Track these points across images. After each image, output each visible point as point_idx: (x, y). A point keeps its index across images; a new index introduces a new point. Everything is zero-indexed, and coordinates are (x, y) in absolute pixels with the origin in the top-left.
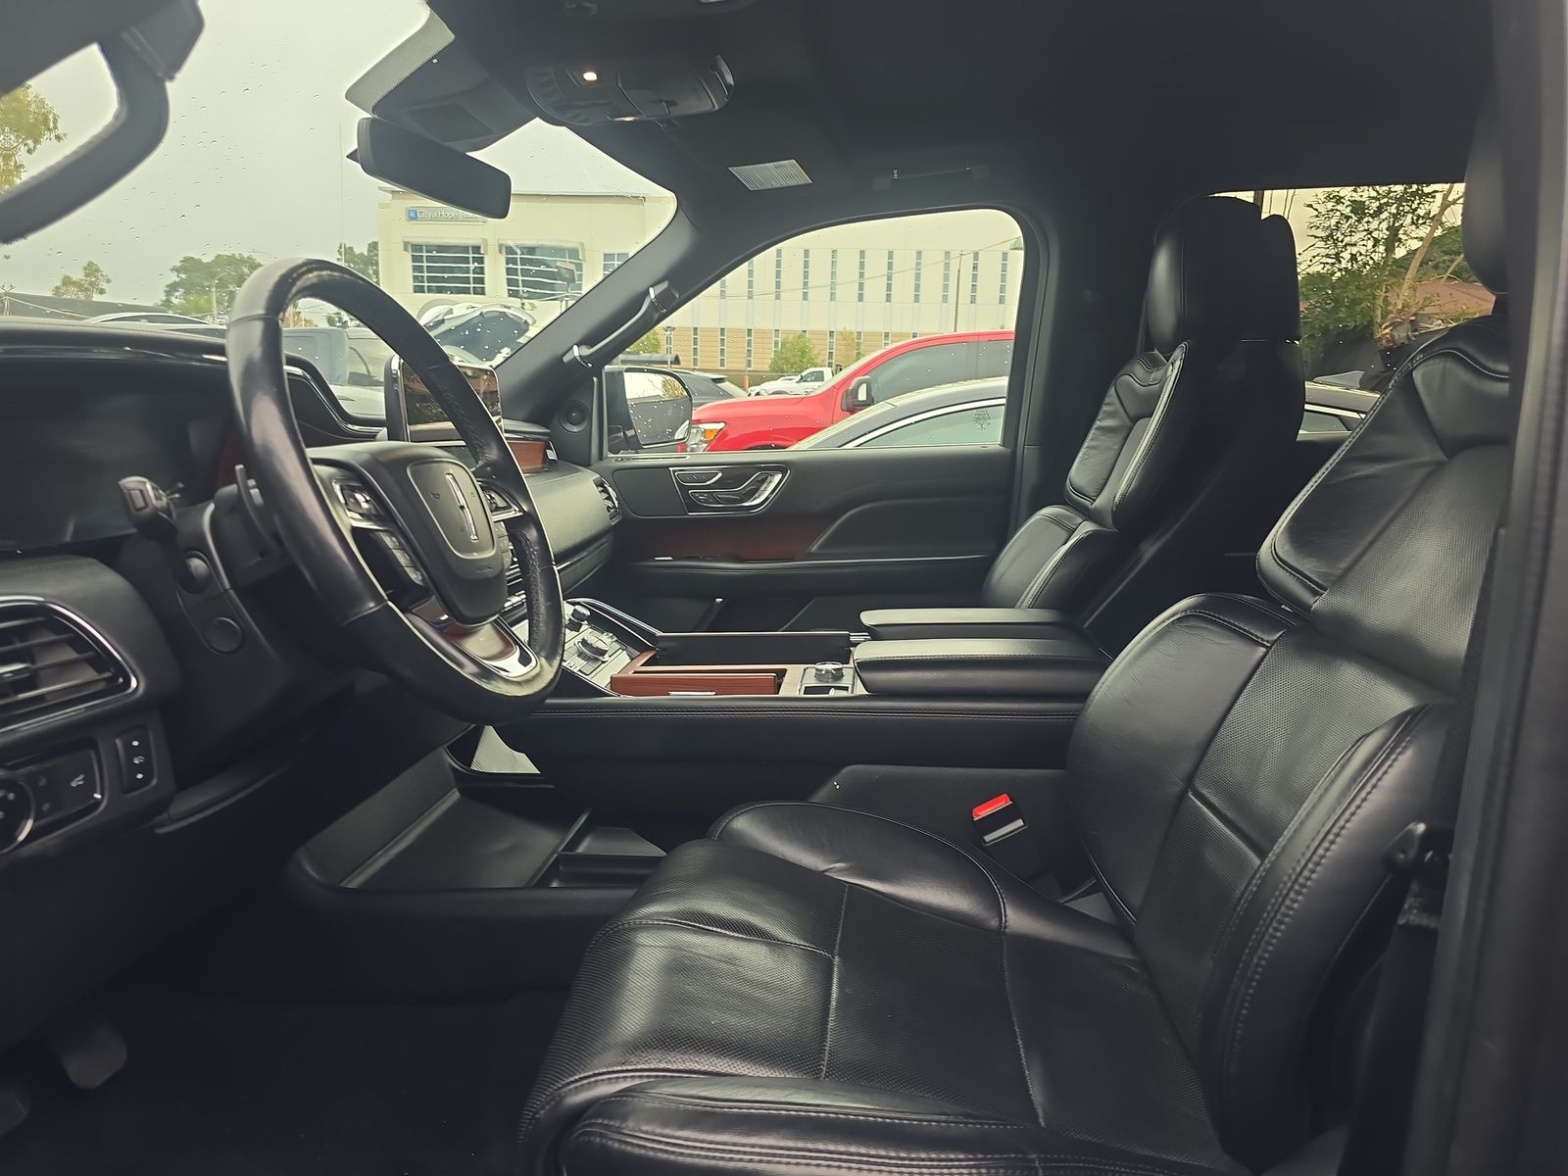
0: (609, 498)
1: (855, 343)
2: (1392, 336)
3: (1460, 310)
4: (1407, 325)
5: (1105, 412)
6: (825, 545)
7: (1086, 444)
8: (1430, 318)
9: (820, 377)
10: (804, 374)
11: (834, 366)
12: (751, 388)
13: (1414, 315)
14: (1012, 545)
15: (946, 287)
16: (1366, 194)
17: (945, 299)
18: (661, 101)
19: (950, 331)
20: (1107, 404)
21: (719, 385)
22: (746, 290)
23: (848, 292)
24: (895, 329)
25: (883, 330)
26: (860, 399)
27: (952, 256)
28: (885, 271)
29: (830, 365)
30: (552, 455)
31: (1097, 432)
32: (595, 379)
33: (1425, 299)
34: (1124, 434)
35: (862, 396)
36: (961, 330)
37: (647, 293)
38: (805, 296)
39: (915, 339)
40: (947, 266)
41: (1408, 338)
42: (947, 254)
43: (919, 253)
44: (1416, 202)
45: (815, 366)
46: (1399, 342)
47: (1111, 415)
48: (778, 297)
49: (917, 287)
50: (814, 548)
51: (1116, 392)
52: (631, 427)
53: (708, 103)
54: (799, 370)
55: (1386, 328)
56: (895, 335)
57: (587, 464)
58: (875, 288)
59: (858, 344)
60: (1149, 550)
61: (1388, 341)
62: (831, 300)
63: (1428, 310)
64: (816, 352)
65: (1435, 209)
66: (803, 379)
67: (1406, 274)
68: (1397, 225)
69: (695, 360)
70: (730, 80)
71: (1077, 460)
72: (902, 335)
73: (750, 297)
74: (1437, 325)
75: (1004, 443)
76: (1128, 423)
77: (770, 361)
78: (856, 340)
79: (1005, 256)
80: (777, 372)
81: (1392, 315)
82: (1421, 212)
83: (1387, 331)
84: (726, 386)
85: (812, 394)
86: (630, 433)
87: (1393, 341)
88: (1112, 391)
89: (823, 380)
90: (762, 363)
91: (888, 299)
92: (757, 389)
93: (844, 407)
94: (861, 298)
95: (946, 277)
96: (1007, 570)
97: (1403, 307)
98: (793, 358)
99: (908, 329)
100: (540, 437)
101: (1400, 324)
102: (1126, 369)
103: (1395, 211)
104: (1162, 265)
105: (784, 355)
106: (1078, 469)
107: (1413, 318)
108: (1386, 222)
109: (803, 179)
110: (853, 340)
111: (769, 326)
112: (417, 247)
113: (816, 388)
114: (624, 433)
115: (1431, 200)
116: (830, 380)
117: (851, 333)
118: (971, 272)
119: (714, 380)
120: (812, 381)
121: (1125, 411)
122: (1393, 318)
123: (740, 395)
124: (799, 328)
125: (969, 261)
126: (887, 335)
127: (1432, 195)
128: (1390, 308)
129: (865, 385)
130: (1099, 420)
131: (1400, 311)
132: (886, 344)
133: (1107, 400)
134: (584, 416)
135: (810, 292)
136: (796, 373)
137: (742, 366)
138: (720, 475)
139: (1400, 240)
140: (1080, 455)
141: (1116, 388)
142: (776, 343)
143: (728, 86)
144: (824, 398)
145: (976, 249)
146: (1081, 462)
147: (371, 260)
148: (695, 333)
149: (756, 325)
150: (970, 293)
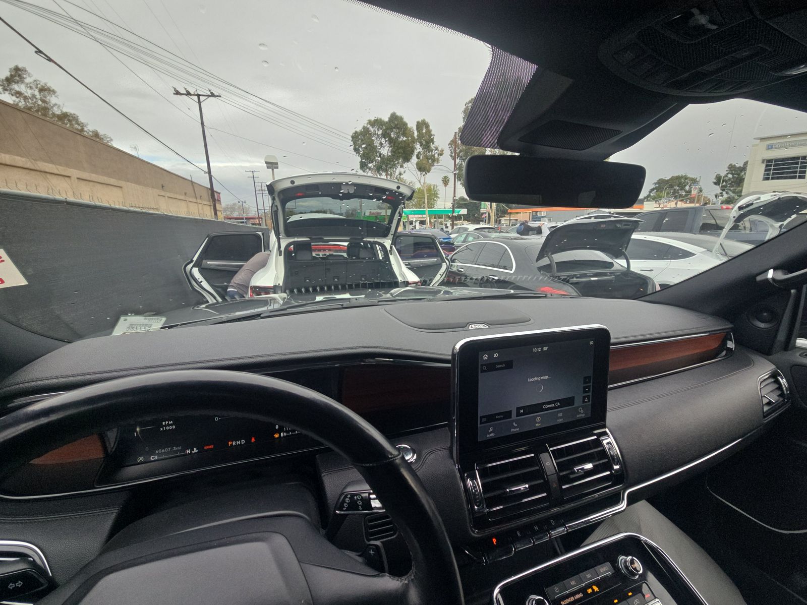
32: (793, 291)
112: (769, 161)
134: (775, 315)
147: (743, 169)
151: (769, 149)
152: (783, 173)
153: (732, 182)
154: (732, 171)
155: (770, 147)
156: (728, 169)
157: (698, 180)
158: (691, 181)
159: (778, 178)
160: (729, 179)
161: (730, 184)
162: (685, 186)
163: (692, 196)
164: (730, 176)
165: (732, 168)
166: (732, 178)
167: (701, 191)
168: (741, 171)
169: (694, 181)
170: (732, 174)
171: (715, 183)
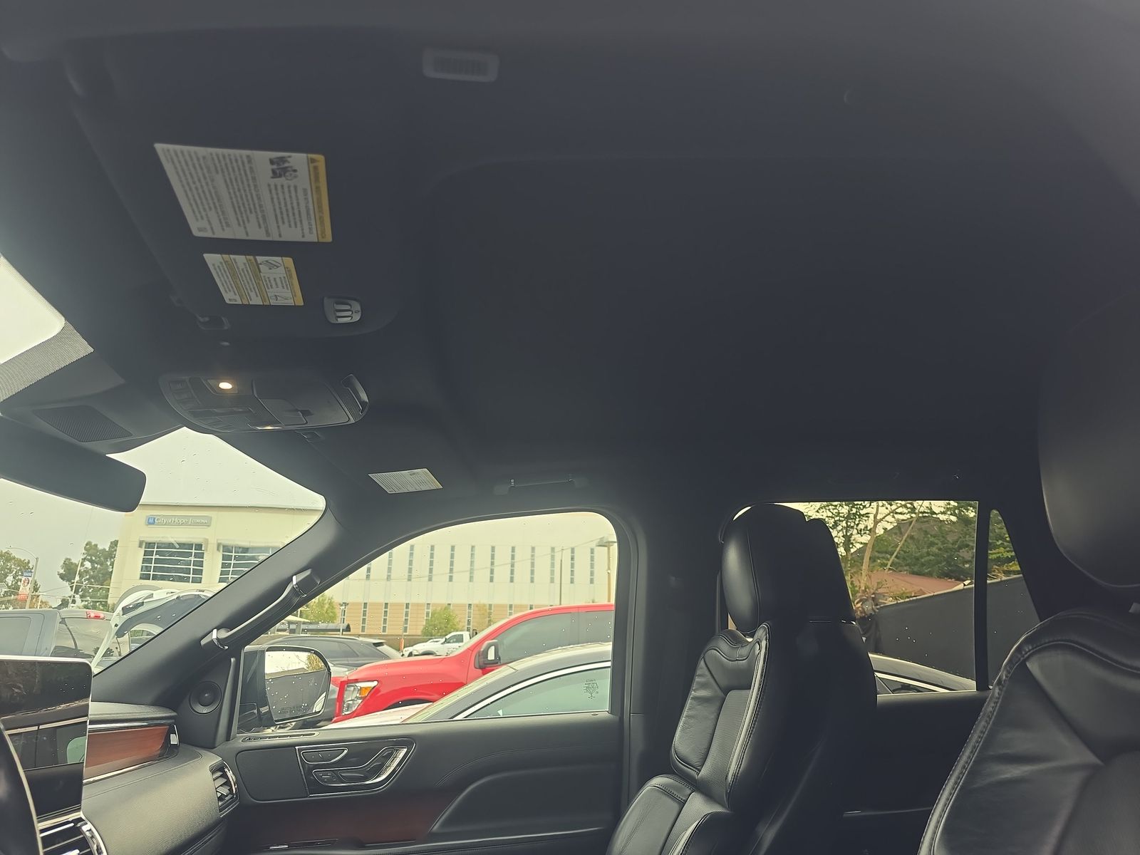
0: (227, 783)
1: (487, 613)
2: (863, 609)
3: (902, 592)
4: (871, 601)
5: (698, 683)
6: (449, 822)
7: (685, 713)
8: (884, 596)
9: (459, 639)
10: (447, 637)
11: (471, 630)
12: (406, 649)
13: (873, 594)
14: (627, 818)
15: (552, 572)
16: (825, 514)
17: (552, 580)
18: (297, 410)
19: (556, 604)
20: (699, 676)
21: (378, 648)
22: (407, 574)
23: (482, 575)
24: (516, 602)
25: (507, 602)
26: (489, 658)
27: (556, 550)
28: (509, 560)
29: (468, 630)
30: (174, 739)
31: (694, 702)
32: (233, 660)
33: (878, 583)
34: (718, 704)
35: (491, 656)
36: (565, 604)
37: (290, 580)
38: (451, 579)
39: (532, 611)
40: (553, 557)
41: (873, 610)
42: (553, 549)
43: (533, 549)
44: (857, 520)
45: (457, 631)
46: (868, 613)
47: (704, 686)
48: (430, 579)
49: (532, 572)
50: (436, 827)
51: (706, 664)
52: (265, 703)
53: (343, 416)
54: (444, 633)
55: (857, 603)
56: (517, 606)
57: (210, 747)
58: (502, 572)
59: (490, 614)
60: (768, 834)
61: (861, 613)
62: (470, 581)
63: (880, 591)
64: (457, 620)
65: (870, 525)
66: (447, 641)
67: (862, 565)
68: (848, 534)
69: (363, 628)
70: (364, 397)
71: (679, 729)
72: (521, 607)
73: (409, 580)
74: (890, 601)
75: (612, 712)
76: (720, 694)
77: (422, 627)
78: (488, 611)
79: (592, 551)
80: (428, 635)
81: (860, 594)
82: (861, 526)
83: (859, 605)
84: (385, 649)
85: (451, 655)
86: (264, 710)
87: (865, 613)
88: (702, 663)
89: (462, 641)
90: (416, 629)
91: (512, 580)
92: (410, 649)
93: (477, 666)
94: (492, 580)
95: (553, 565)
96: (625, 846)
97: (865, 588)
98: (440, 625)
99: (526, 602)
100: (163, 722)
101: (866, 600)
102: (710, 645)
103: (845, 525)
104: (733, 558)
105: (433, 623)
106: (680, 737)
107: (873, 596)
108: (841, 532)
109: (436, 485)
110: (486, 610)
111: (423, 600)
112: (150, 545)
113: (456, 649)
114: (258, 711)
115: (866, 519)
116: (468, 642)
117: (485, 605)
118: (570, 561)
119: (374, 644)
120: (454, 642)
121: (717, 684)
122: (861, 596)
123: (396, 657)
124: (444, 601)
125: (568, 554)
126: (511, 606)
127: (867, 515)
128: (857, 589)
129: (493, 647)
130: (694, 690)
131: (865, 591)
132: (510, 614)
133: (698, 672)
134: (217, 695)
135: (455, 576)
136: (442, 636)
137: (400, 632)
138: (346, 752)
139: (852, 544)
140: (681, 724)
141: (705, 661)
142: (428, 614)
143: (363, 403)
144: (461, 658)
145: (573, 546)
146: (683, 730)
147: (110, 555)
148: (365, 607)
149: (413, 600)
150: (569, 577)
151: (150, 524)
152: (168, 570)
153: (92, 577)
154: (91, 555)
155: (151, 521)
156: (84, 551)
157: (31, 565)
158: (19, 566)
159: (163, 578)
160: (86, 572)
161: (87, 579)
162: (6, 576)
163: (19, 597)
164: (88, 564)
165: (90, 549)
166: (91, 569)
167: (36, 589)
168: (106, 559)
169: (25, 567)
170: (91, 561)
171: (62, 577)
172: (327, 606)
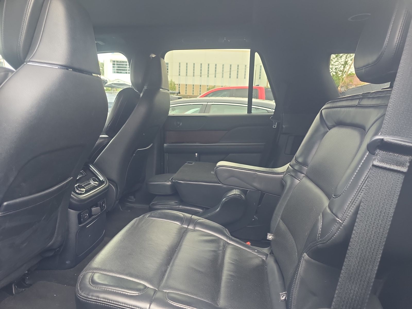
2: (341, 90)
4: (345, 87)
41: (345, 90)
69: (186, 93)
73: (201, 76)
107: (347, 85)
111: (206, 84)
112: (114, 61)
148: (186, 86)
149: (202, 84)
150: (259, 77)
172: (173, 85)
